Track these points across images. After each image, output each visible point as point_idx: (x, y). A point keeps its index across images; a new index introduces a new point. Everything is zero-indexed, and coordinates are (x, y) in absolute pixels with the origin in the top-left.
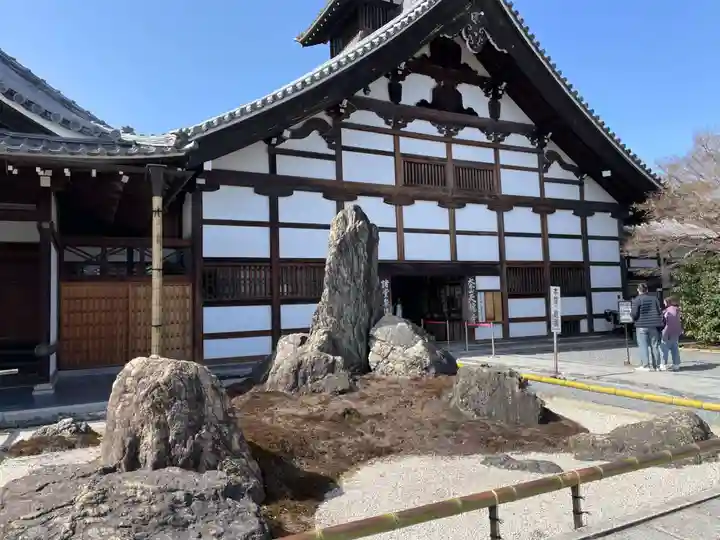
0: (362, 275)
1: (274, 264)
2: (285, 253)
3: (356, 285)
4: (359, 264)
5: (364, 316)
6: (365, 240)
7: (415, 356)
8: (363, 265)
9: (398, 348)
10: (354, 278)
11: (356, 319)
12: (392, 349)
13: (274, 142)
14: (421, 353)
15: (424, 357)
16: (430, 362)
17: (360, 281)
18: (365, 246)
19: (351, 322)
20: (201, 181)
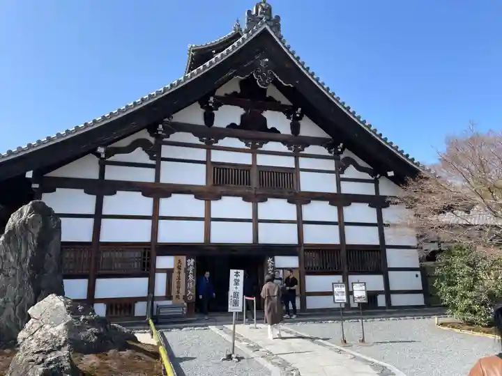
0: (28, 261)
1: (96, 246)
2: (104, 238)
3: (22, 268)
4: (27, 250)
5: (29, 296)
6: (36, 231)
7: (52, 334)
8: (30, 252)
9: (47, 327)
10: (19, 262)
11: (21, 299)
12: (41, 327)
13: (103, 156)
14: (59, 332)
15: (60, 337)
16: (65, 341)
17: (26, 265)
18: (36, 235)
19: (14, 301)
20: (36, 186)
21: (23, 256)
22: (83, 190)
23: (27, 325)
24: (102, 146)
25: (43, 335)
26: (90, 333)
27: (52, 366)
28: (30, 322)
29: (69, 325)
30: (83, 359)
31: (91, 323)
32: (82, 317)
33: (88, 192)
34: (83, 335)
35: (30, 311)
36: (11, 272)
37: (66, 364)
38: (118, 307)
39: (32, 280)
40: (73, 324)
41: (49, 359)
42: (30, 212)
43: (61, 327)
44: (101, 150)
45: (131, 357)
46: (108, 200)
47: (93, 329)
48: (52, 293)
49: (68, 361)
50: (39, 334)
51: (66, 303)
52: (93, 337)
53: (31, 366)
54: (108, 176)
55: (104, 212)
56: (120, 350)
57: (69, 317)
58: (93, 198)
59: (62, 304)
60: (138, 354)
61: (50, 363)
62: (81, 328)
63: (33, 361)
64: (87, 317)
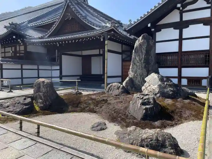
3: (141, 62)
4: (142, 55)
5: (145, 73)
6: (144, 47)
7: (153, 89)
8: (143, 56)
9: (152, 85)
10: (140, 60)
11: (142, 74)
12: (150, 85)
13: (181, 9)
14: (156, 88)
15: (156, 90)
16: (158, 92)
17: (142, 61)
18: (145, 49)
19: (140, 75)
20: (153, 30)
21: (141, 57)
22: (173, 28)
23: (145, 84)
24: (179, 3)
25: (150, 89)
26: (169, 90)
27: (146, 101)
28: (146, 83)
29: (160, 86)
30: (165, 100)
31: (170, 86)
32: (166, 83)
33: (175, 28)
34: (166, 90)
35: (145, 79)
36: (138, 64)
37: (151, 101)
38: (193, 81)
39: (145, 67)
40: (161, 85)
41: (144, 98)
42: (142, 39)
43: (156, 86)
44: (179, 5)
45: (189, 103)
46: (185, 31)
47: (171, 89)
48: (153, 72)
49: (153, 100)
50: (149, 88)
51: (158, 77)
52: (171, 92)
53: (137, 99)
54: (185, 19)
55: (184, 37)
56: (184, 99)
57: (160, 83)
58: (177, 31)
59: (157, 77)
60: (194, 102)
61: (145, 99)
62: (165, 87)
63: (138, 97)
64: (168, 83)
